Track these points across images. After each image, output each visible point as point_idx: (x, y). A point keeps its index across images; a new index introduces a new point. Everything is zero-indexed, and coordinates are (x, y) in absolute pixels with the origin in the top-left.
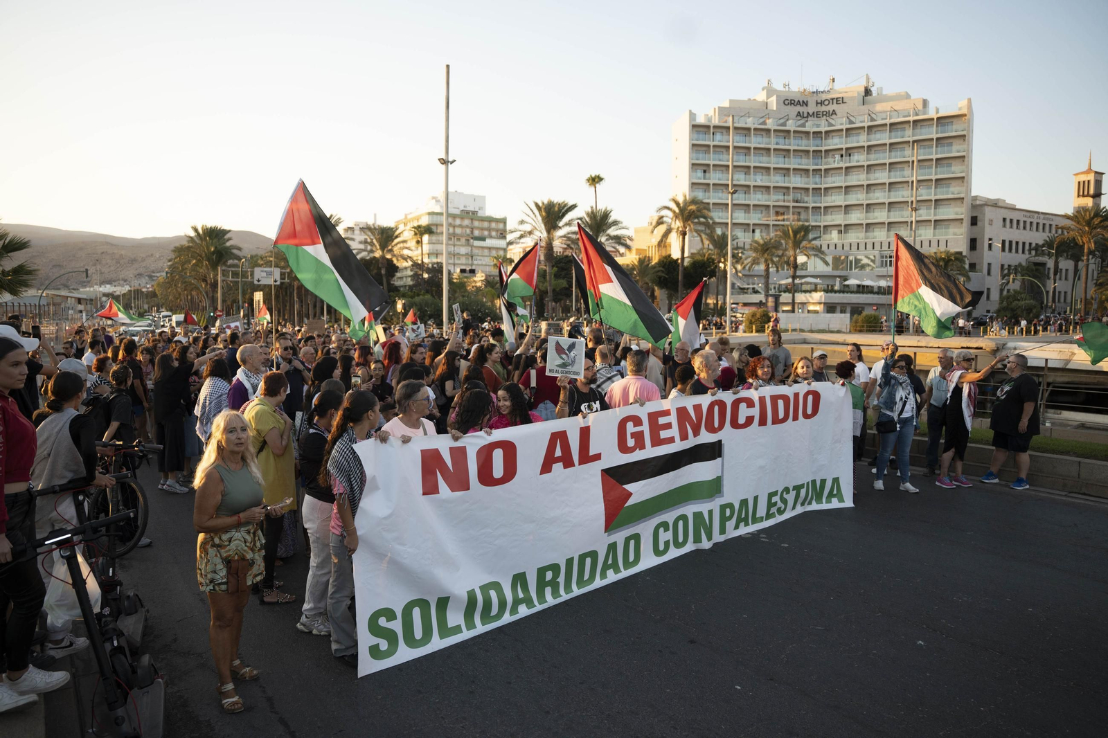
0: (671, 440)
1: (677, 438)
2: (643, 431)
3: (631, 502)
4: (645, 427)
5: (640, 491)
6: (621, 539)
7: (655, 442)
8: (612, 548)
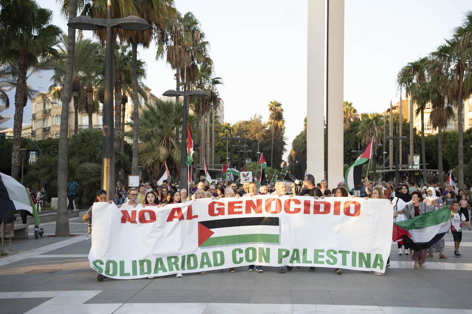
0: (241, 213)
1: (244, 212)
2: (224, 208)
3: (212, 236)
4: (226, 207)
6: (210, 251)
7: (231, 212)
8: (205, 255)
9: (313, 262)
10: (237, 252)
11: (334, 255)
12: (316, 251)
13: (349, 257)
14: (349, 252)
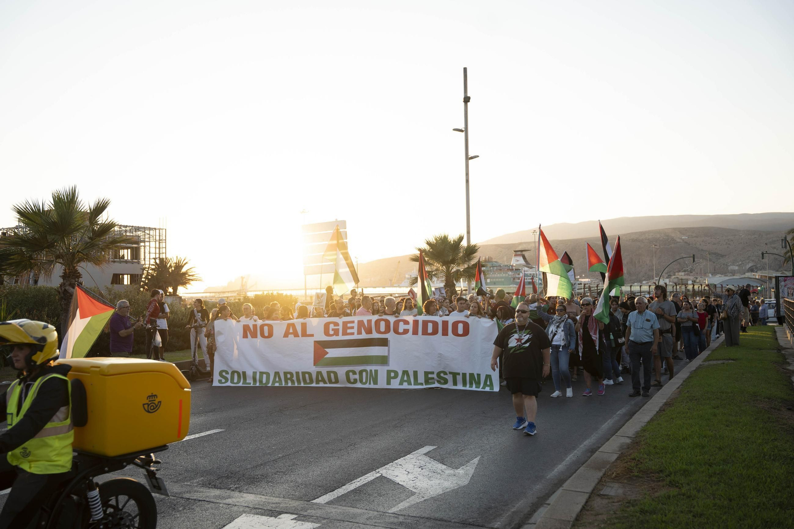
0: (353, 334)
1: (356, 333)
2: (339, 329)
3: (327, 356)
4: (340, 328)
5: (333, 353)
6: (324, 371)
7: (345, 333)
8: (319, 373)
9: (424, 384)
10: (351, 374)
11: (445, 376)
12: (426, 373)
13: (459, 378)
14: (459, 374)
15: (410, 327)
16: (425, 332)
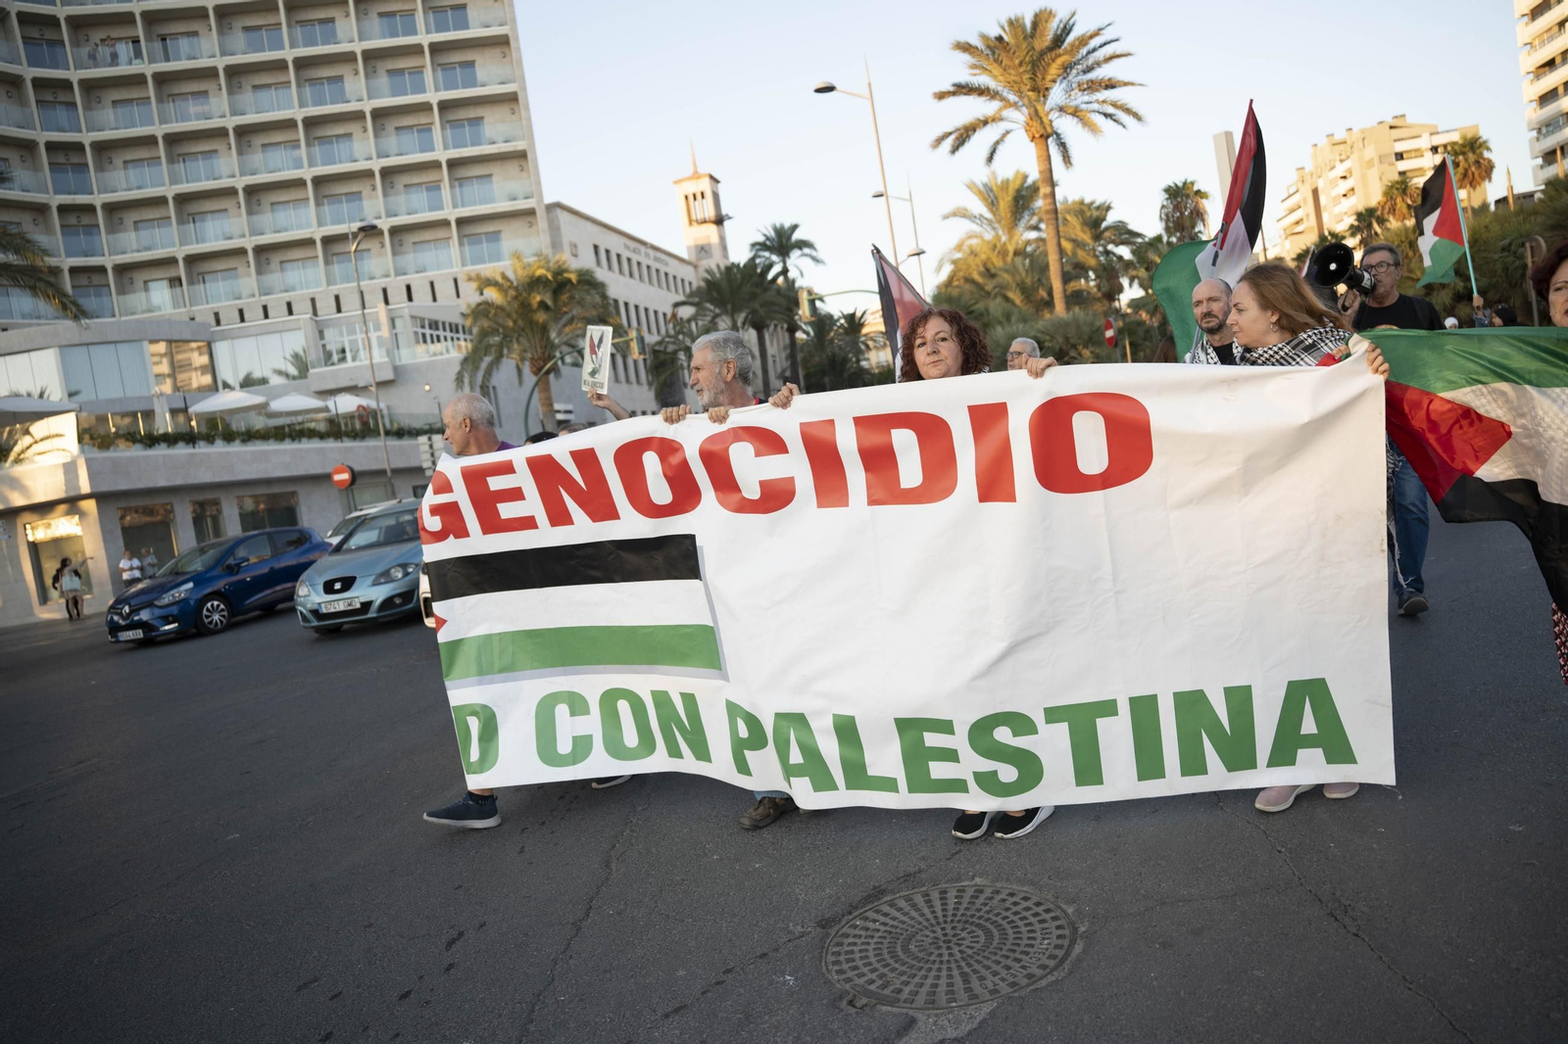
9: (902, 784)
11: (1023, 742)
12: (910, 728)
13: (1116, 737)
14: (1108, 708)
15: (795, 466)
16: (886, 488)
